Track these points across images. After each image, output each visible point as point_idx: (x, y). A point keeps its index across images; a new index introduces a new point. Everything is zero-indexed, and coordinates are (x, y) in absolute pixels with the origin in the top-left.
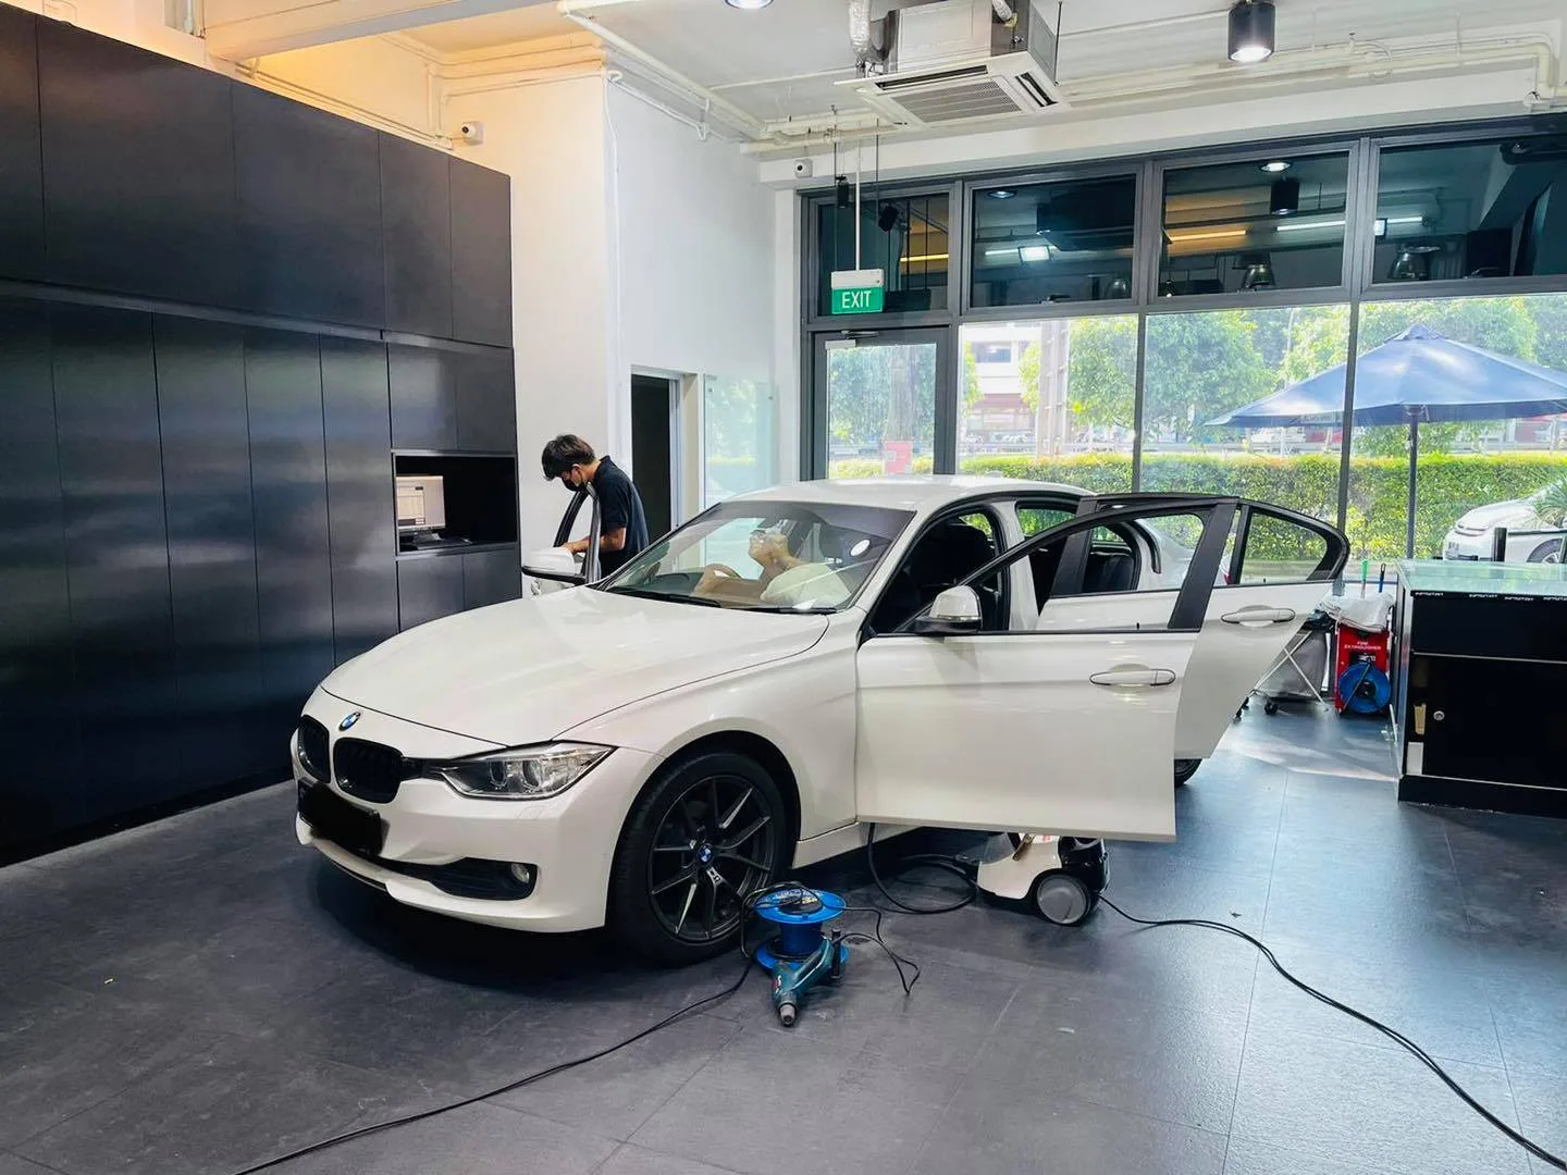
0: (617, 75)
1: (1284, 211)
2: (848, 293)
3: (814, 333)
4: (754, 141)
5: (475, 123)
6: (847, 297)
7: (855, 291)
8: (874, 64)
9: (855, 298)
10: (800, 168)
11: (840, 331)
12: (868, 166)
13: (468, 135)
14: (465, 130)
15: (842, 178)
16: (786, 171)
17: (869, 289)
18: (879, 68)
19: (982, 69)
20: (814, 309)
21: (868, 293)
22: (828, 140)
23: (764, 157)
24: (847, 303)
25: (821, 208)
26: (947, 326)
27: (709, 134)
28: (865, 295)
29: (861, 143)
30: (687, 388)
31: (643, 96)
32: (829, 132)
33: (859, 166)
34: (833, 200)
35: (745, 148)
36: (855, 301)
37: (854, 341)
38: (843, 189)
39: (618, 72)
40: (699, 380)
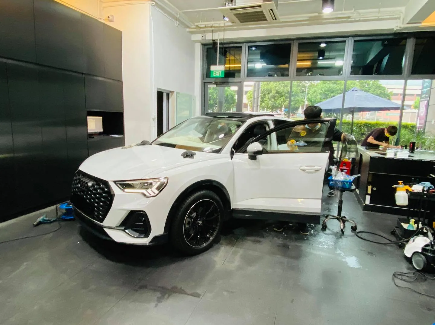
0: (153, 3)
1: (321, 58)
2: (215, 72)
3: (205, 82)
4: (190, 28)
5: (112, 16)
6: (215, 73)
7: (217, 71)
8: (229, 3)
9: (217, 73)
10: (203, 37)
11: (212, 82)
12: (222, 37)
13: (109, 19)
14: (109, 17)
15: (214, 40)
16: (198, 37)
17: (220, 71)
18: (230, 5)
19: (260, 6)
20: (205, 76)
21: (220, 72)
22: (211, 29)
23: (192, 33)
24: (215, 74)
25: (207, 48)
26: (241, 82)
27: (178, 24)
28: (219, 73)
29: (220, 31)
30: (172, 95)
31: (161, 11)
32: (211, 27)
33: (219, 37)
34: (211, 46)
35: (188, 30)
36: (217, 74)
37: (216, 85)
38: (214, 43)
39: (153, 2)
40: (175, 93)
